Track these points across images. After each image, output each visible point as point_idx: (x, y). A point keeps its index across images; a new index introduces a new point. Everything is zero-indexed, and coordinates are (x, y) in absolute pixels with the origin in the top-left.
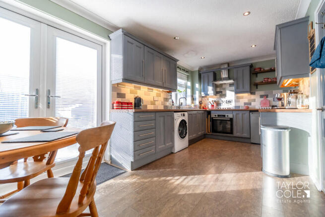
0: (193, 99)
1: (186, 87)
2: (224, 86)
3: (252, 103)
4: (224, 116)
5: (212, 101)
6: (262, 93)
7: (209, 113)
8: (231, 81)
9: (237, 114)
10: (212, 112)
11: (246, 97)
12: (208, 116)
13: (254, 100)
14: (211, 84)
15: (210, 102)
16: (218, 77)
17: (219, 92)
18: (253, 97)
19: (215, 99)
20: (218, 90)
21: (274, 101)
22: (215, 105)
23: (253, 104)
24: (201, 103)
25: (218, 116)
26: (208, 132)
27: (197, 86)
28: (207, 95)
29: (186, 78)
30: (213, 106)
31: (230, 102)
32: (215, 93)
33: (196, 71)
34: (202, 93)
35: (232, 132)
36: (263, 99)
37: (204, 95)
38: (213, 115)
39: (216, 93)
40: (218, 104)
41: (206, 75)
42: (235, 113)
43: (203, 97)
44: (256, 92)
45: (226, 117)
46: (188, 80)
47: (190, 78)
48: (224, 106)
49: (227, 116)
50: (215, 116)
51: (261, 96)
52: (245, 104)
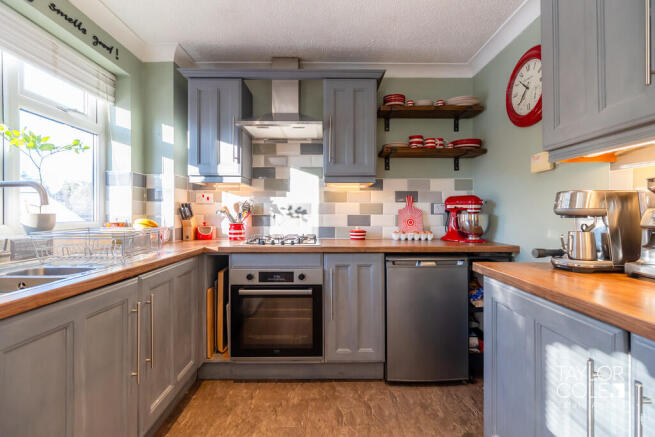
0: (146, 194)
1: (107, 134)
2: (281, 149)
3: (373, 217)
4: (289, 276)
5: (236, 206)
6: (402, 185)
7: (221, 261)
8: (313, 130)
9: (338, 267)
10: (234, 260)
11: (355, 196)
12: (216, 278)
13: (379, 209)
14: (231, 134)
15: (225, 211)
16: (257, 108)
17: (263, 171)
18: (375, 196)
19: (247, 196)
20: (260, 162)
21: (432, 213)
22: (246, 222)
23: (375, 219)
24: (184, 212)
25: (264, 276)
26: (216, 350)
27: (168, 133)
28: (212, 178)
29: (110, 89)
30: (238, 227)
31: (301, 211)
32: (247, 175)
33: (162, 65)
34: (193, 170)
35: (316, 347)
36: (403, 205)
37: (199, 180)
38: (237, 276)
39: (253, 174)
40: (258, 218)
41: (208, 87)
42: (330, 264)
43: (196, 187)
44: (386, 182)
45: (297, 281)
46: (116, 97)
47: (128, 87)
48: (282, 228)
49: (302, 277)
50: (250, 277)
51: (400, 196)
52: (352, 220)
